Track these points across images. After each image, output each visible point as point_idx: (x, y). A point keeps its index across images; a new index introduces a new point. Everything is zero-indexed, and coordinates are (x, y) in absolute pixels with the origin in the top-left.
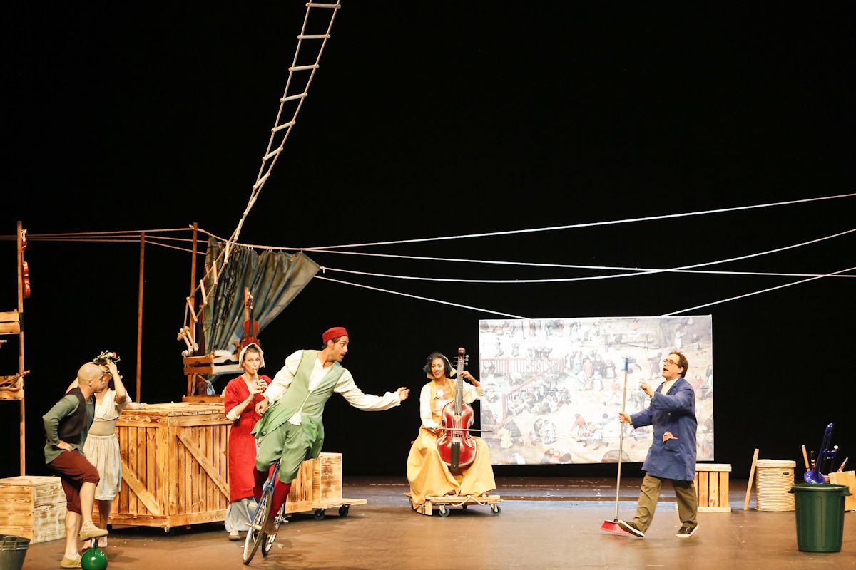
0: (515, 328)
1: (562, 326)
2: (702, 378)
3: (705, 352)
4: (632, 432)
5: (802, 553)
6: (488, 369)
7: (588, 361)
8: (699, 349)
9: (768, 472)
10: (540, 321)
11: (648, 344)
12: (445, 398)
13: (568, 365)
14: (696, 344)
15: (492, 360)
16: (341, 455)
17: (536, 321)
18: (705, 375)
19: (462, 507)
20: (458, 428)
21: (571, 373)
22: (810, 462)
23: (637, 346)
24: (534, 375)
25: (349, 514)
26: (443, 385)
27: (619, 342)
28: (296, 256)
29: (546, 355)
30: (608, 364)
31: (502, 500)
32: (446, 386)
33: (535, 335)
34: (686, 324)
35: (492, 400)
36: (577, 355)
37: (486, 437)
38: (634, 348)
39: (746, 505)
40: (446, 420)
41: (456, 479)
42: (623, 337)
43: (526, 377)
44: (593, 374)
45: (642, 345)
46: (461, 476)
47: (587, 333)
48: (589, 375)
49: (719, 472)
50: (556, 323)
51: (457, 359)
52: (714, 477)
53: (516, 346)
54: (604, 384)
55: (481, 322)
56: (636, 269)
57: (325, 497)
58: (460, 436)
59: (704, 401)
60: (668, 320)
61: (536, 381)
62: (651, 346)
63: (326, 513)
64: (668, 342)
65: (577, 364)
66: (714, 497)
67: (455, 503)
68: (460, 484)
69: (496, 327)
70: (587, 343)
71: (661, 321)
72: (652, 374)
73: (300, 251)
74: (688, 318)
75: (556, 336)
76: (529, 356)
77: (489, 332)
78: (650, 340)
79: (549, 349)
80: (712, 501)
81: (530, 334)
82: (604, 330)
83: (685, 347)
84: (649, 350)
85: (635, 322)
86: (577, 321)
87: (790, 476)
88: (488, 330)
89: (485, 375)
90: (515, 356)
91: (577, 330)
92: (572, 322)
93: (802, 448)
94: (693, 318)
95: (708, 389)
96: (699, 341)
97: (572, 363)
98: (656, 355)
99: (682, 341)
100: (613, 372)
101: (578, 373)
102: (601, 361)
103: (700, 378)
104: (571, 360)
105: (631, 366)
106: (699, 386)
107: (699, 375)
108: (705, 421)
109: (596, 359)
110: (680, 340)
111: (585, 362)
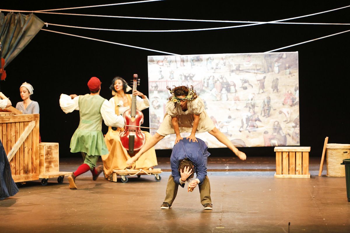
0: (171, 61)
1: (202, 60)
2: (292, 92)
3: (294, 75)
4: (247, 127)
6: (154, 88)
7: (218, 82)
8: (290, 73)
9: (334, 152)
10: (187, 57)
11: (257, 70)
12: (124, 106)
13: (206, 85)
14: (288, 71)
15: (156, 82)
16: (58, 144)
17: (184, 57)
18: (294, 91)
19: (137, 176)
20: (133, 126)
21: (207, 90)
23: (249, 72)
25: (64, 182)
26: (123, 97)
27: (238, 69)
28: (29, 16)
29: (191, 78)
30: (231, 84)
31: (162, 172)
32: (125, 98)
33: (184, 66)
34: (281, 57)
35: (157, 108)
36: (211, 78)
37: (153, 131)
38: (248, 73)
39: (319, 173)
42: (241, 66)
44: (221, 90)
45: (253, 71)
47: (217, 65)
48: (219, 91)
49: (302, 152)
50: (197, 57)
51: (133, 82)
52: (299, 155)
53: (172, 73)
54: (229, 97)
55: (149, 57)
56: (249, 22)
57: (48, 171)
58: (135, 131)
59: (293, 107)
60: (270, 55)
62: (259, 72)
63: (48, 182)
64: (270, 69)
65: (211, 84)
66: (299, 168)
67: (132, 174)
69: (159, 61)
70: (217, 71)
71: (266, 56)
72: (260, 90)
73: (31, 13)
74: (283, 54)
75: (198, 66)
76: (180, 79)
77: (154, 64)
78: (258, 68)
79: (193, 75)
80: (298, 171)
81: (181, 65)
82: (229, 62)
83: (281, 72)
84: (258, 74)
85: (249, 57)
86: (211, 57)
87: (349, 154)
88: (154, 63)
89: (152, 92)
90: (171, 79)
91: (211, 62)
92: (208, 57)
94: (286, 54)
95: (296, 99)
96: (290, 69)
97: (208, 83)
98: (262, 78)
99: (279, 68)
100: (234, 89)
101: (212, 90)
102: (226, 82)
103: (291, 92)
104: (208, 81)
105: (246, 85)
106: (290, 97)
107: (290, 90)
108: (294, 120)
109: (223, 80)
110: (278, 68)
111: (216, 82)
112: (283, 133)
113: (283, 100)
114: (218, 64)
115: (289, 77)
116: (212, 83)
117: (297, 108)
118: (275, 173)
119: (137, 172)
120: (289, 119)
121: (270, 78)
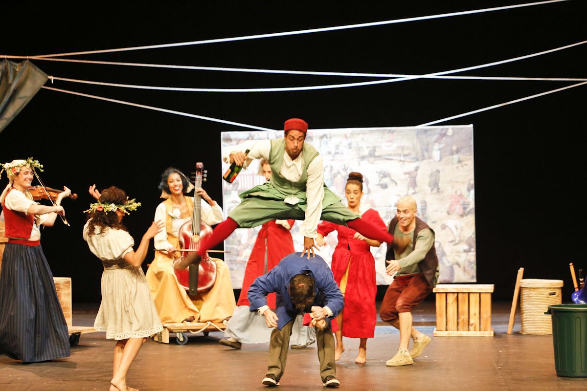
1: (311, 138)
2: (463, 193)
3: (466, 165)
5: (559, 378)
7: (339, 176)
8: (459, 161)
9: (533, 293)
11: (404, 155)
12: (182, 217)
14: (456, 157)
16: (70, 279)
18: (466, 191)
19: (202, 334)
22: (578, 282)
23: (391, 160)
25: (80, 343)
26: (180, 203)
27: (373, 155)
28: (22, 65)
32: (183, 204)
34: (444, 135)
36: (328, 169)
37: (230, 259)
38: (389, 161)
39: (509, 328)
40: (183, 241)
41: (195, 304)
42: (377, 149)
45: (398, 158)
46: (200, 301)
47: (337, 147)
48: (340, 190)
49: (480, 293)
51: (195, 175)
52: (474, 299)
55: (223, 134)
59: (465, 218)
60: (426, 131)
62: (407, 159)
64: (426, 154)
65: (327, 179)
66: (474, 320)
67: (194, 330)
68: (199, 309)
69: (240, 140)
70: (337, 157)
71: (419, 132)
72: (408, 189)
73: (26, 59)
74: (447, 129)
78: (406, 152)
80: (472, 324)
82: (357, 142)
83: (444, 159)
84: (406, 163)
85: (391, 133)
86: (327, 133)
87: (558, 296)
88: (232, 143)
89: (228, 192)
91: (327, 142)
92: (322, 134)
93: (569, 266)
94: (453, 128)
95: (469, 204)
96: (459, 153)
98: (413, 169)
99: (440, 153)
100: (366, 188)
103: (461, 193)
105: (386, 180)
106: (459, 201)
107: (459, 190)
108: (466, 239)
111: (336, 176)
112: (449, 262)
113: (447, 206)
114: (339, 146)
115: (457, 167)
116: (329, 178)
117: (471, 219)
118: (435, 329)
119: (203, 327)
120: (458, 239)
121: (425, 169)
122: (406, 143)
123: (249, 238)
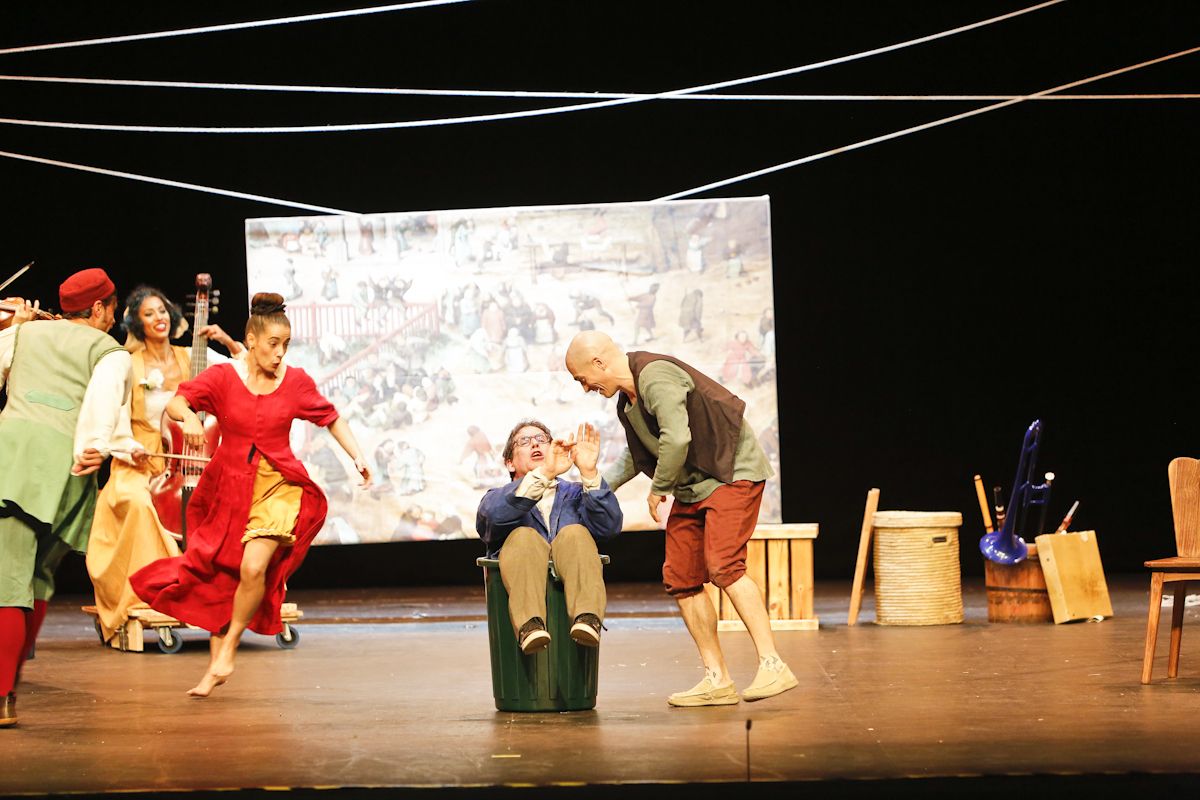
0: (326, 234)
1: (433, 228)
2: (751, 339)
3: (757, 279)
7: (493, 307)
8: (743, 272)
9: (900, 539)
10: (384, 219)
11: (627, 262)
12: (167, 387)
13: (449, 317)
14: (735, 263)
17: (374, 219)
18: (757, 333)
21: (455, 335)
22: (993, 513)
23: (601, 271)
24: (372, 342)
26: (163, 359)
27: (562, 261)
29: (398, 294)
30: (538, 313)
32: (170, 362)
33: (373, 251)
34: (711, 217)
36: (469, 293)
38: (596, 273)
39: (850, 615)
42: (571, 250)
43: (355, 346)
44: (505, 335)
45: (615, 267)
47: (488, 245)
49: (789, 540)
50: (418, 222)
51: (194, 300)
52: (777, 552)
53: (330, 278)
55: (251, 224)
59: (756, 389)
60: (672, 210)
61: (377, 353)
62: (634, 268)
64: (673, 258)
65: (468, 314)
66: (778, 596)
69: (285, 234)
70: (489, 266)
71: (657, 212)
72: (638, 332)
74: (716, 205)
75: (420, 250)
76: (360, 299)
77: (269, 245)
78: (631, 255)
79: (404, 282)
80: (774, 605)
81: (361, 249)
82: (529, 236)
83: (710, 270)
84: (630, 277)
85: (598, 216)
86: (466, 218)
87: (951, 544)
88: (268, 242)
90: (329, 299)
91: (466, 236)
92: (456, 220)
93: (974, 481)
94: (727, 203)
95: (764, 362)
96: (742, 256)
97: (457, 311)
98: (646, 289)
99: (702, 255)
100: (550, 331)
101: (472, 334)
102: (522, 307)
103: (747, 337)
104: (456, 304)
105: (591, 314)
106: (744, 356)
107: (744, 332)
109: (510, 301)
110: (700, 253)
111: (487, 308)
113: (720, 364)
114: (492, 244)
115: (739, 285)
116: (473, 310)
117: (770, 391)
121: (672, 290)
122: (632, 236)
123: (307, 441)
